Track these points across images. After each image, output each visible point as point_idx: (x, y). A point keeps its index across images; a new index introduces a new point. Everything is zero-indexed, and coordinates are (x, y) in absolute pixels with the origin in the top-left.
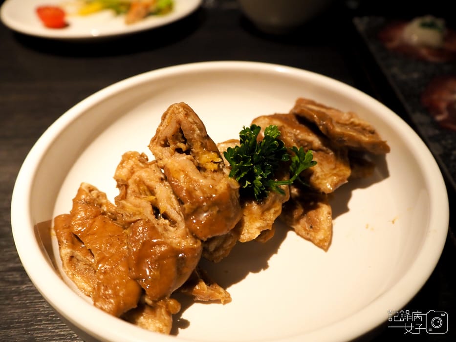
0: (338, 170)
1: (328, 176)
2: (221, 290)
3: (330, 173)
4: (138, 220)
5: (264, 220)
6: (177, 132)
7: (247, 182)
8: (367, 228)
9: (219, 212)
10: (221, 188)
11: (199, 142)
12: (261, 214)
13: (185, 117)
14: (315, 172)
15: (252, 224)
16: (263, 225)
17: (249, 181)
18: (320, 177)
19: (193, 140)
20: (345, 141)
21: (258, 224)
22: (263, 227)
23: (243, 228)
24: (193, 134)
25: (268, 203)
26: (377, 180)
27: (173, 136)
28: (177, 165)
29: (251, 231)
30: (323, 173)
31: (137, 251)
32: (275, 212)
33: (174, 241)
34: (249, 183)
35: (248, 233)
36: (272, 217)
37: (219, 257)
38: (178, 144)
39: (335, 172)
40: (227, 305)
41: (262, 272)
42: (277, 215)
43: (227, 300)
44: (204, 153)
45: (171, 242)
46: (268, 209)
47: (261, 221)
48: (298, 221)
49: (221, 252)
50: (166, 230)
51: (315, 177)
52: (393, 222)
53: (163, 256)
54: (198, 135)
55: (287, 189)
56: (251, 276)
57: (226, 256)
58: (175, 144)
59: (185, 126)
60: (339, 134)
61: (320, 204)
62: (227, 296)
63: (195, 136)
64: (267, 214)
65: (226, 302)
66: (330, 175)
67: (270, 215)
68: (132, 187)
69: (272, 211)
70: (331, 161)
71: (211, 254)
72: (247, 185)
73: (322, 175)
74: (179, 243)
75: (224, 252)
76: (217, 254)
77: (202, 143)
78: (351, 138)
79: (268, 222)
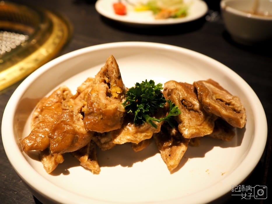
0: (201, 127)
1: (191, 128)
2: (97, 166)
3: (194, 127)
4: (67, 109)
5: (134, 137)
6: (106, 71)
7: (130, 110)
8: (206, 171)
9: (102, 119)
10: (111, 107)
11: (114, 80)
12: (135, 132)
13: (111, 63)
14: (183, 122)
15: (125, 136)
16: (133, 139)
17: (131, 110)
18: (186, 126)
19: (111, 78)
20: (209, 109)
21: (129, 137)
22: (132, 140)
23: (119, 136)
24: (112, 74)
25: (142, 128)
26: (232, 145)
27: (103, 72)
28: (98, 88)
29: (122, 139)
30: (189, 125)
31: (57, 124)
32: (146, 136)
33: (78, 127)
34: (131, 112)
35: (120, 139)
36: (141, 137)
37: (105, 148)
38: (105, 78)
39: (199, 127)
40: (95, 175)
41: (127, 168)
42: (146, 138)
43: (96, 172)
44: (115, 86)
45: (75, 127)
46: (142, 132)
47: (132, 136)
48: (164, 149)
49: (107, 146)
50: (78, 120)
51: (182, 126)
52: (223, 174)
53: (67, 132)
54: (115, 76)
55: (160, 125)
56: (119, 167)
57: (109, 149)
58: (104, 77)
59: (110, 68)
60: (207, 103)
61: (182, 144)
62: (98, 170)
63: (113, 75)
64: (139, 134)
65: (95, 173)
66: (194, 128)
67: (141, 136)
68: (82, 95)
69: (144, 134)
70: (199, 120)
71: (101, 144)
72: (129, 112)
73: (187, 126)
74: (80, 129)
75: (108, 146)
76: (104, 146)
77: (116, 81)
78: (215, 108)
79: (137, 139)
